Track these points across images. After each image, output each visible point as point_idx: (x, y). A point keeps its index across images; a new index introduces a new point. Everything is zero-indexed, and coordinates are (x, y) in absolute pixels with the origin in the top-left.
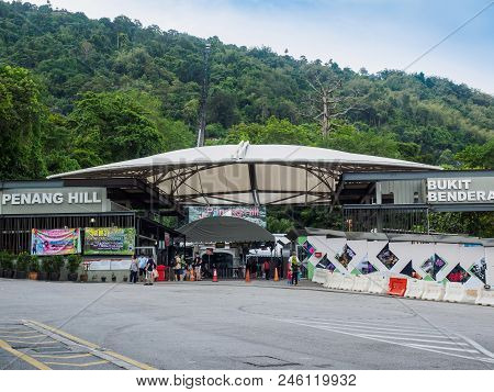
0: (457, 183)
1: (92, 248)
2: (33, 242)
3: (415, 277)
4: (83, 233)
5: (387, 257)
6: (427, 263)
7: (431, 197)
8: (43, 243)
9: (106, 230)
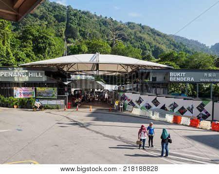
0: (180, 74)
1: (40, 95)
2: (15, 93)
3: (166, 110)
4: (36, 90)
5: (156, 102)
6: (171, 105)
7: (171, 79)
8: (19, 93)
9: (45, 88)
